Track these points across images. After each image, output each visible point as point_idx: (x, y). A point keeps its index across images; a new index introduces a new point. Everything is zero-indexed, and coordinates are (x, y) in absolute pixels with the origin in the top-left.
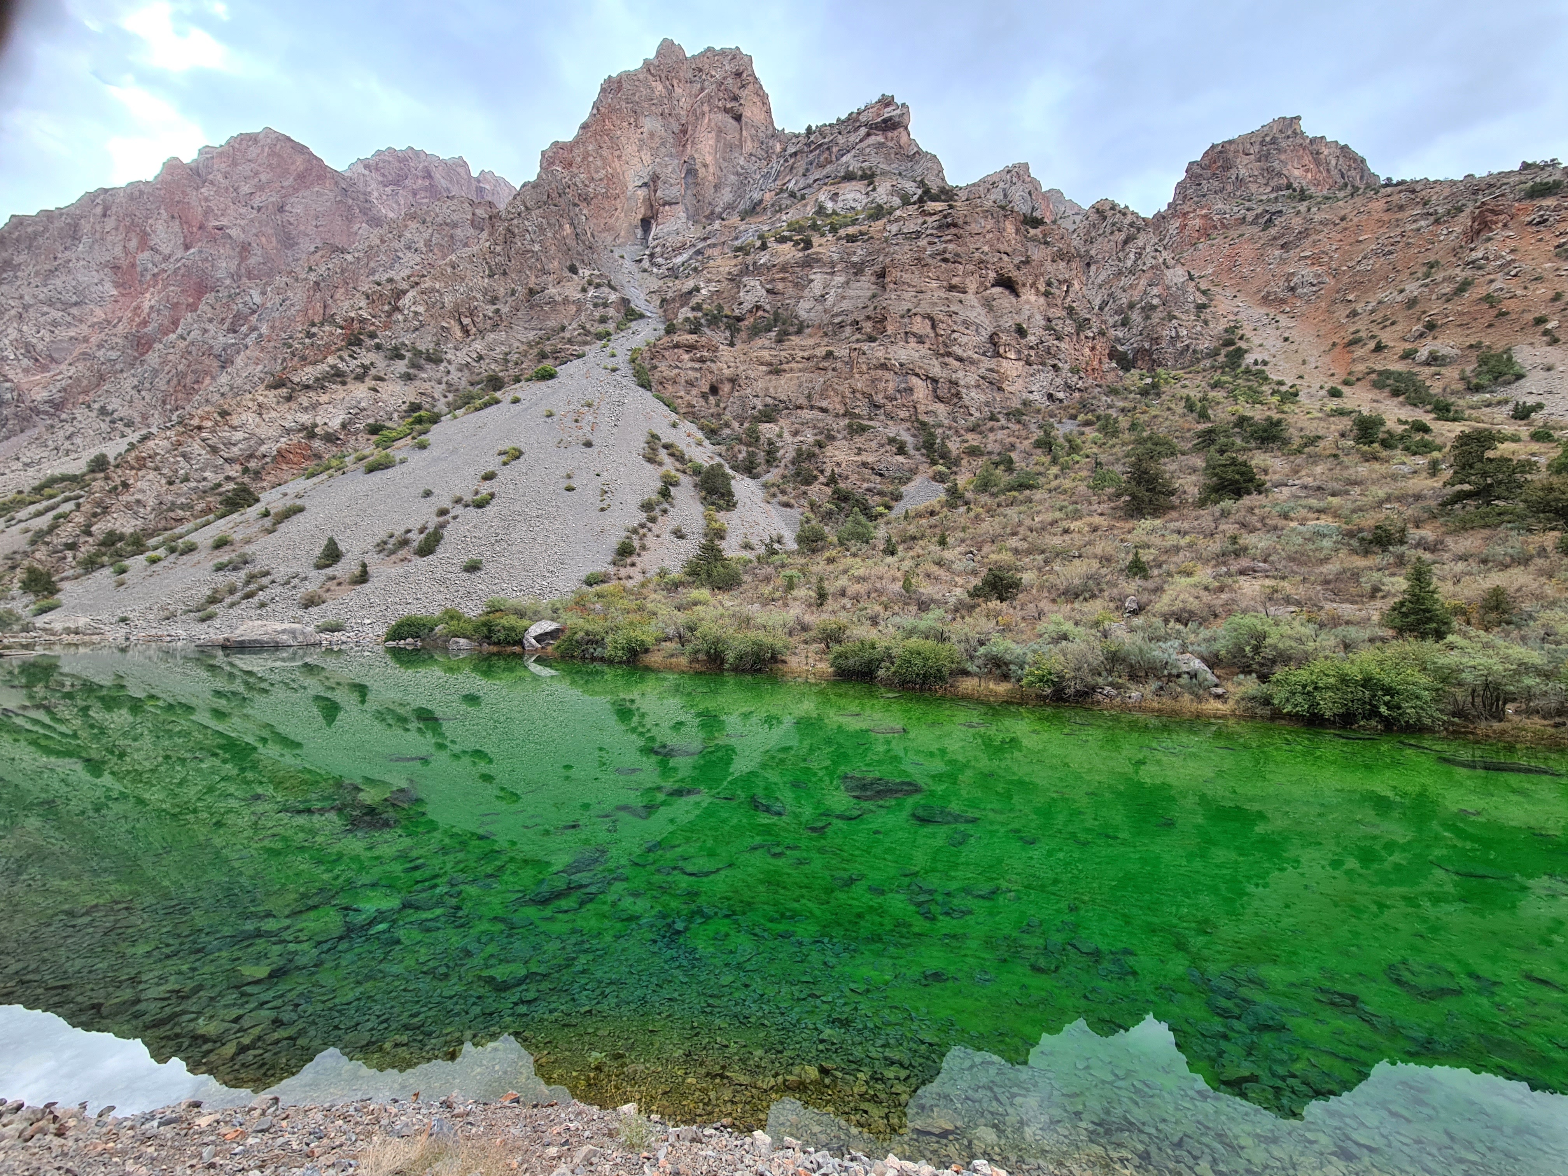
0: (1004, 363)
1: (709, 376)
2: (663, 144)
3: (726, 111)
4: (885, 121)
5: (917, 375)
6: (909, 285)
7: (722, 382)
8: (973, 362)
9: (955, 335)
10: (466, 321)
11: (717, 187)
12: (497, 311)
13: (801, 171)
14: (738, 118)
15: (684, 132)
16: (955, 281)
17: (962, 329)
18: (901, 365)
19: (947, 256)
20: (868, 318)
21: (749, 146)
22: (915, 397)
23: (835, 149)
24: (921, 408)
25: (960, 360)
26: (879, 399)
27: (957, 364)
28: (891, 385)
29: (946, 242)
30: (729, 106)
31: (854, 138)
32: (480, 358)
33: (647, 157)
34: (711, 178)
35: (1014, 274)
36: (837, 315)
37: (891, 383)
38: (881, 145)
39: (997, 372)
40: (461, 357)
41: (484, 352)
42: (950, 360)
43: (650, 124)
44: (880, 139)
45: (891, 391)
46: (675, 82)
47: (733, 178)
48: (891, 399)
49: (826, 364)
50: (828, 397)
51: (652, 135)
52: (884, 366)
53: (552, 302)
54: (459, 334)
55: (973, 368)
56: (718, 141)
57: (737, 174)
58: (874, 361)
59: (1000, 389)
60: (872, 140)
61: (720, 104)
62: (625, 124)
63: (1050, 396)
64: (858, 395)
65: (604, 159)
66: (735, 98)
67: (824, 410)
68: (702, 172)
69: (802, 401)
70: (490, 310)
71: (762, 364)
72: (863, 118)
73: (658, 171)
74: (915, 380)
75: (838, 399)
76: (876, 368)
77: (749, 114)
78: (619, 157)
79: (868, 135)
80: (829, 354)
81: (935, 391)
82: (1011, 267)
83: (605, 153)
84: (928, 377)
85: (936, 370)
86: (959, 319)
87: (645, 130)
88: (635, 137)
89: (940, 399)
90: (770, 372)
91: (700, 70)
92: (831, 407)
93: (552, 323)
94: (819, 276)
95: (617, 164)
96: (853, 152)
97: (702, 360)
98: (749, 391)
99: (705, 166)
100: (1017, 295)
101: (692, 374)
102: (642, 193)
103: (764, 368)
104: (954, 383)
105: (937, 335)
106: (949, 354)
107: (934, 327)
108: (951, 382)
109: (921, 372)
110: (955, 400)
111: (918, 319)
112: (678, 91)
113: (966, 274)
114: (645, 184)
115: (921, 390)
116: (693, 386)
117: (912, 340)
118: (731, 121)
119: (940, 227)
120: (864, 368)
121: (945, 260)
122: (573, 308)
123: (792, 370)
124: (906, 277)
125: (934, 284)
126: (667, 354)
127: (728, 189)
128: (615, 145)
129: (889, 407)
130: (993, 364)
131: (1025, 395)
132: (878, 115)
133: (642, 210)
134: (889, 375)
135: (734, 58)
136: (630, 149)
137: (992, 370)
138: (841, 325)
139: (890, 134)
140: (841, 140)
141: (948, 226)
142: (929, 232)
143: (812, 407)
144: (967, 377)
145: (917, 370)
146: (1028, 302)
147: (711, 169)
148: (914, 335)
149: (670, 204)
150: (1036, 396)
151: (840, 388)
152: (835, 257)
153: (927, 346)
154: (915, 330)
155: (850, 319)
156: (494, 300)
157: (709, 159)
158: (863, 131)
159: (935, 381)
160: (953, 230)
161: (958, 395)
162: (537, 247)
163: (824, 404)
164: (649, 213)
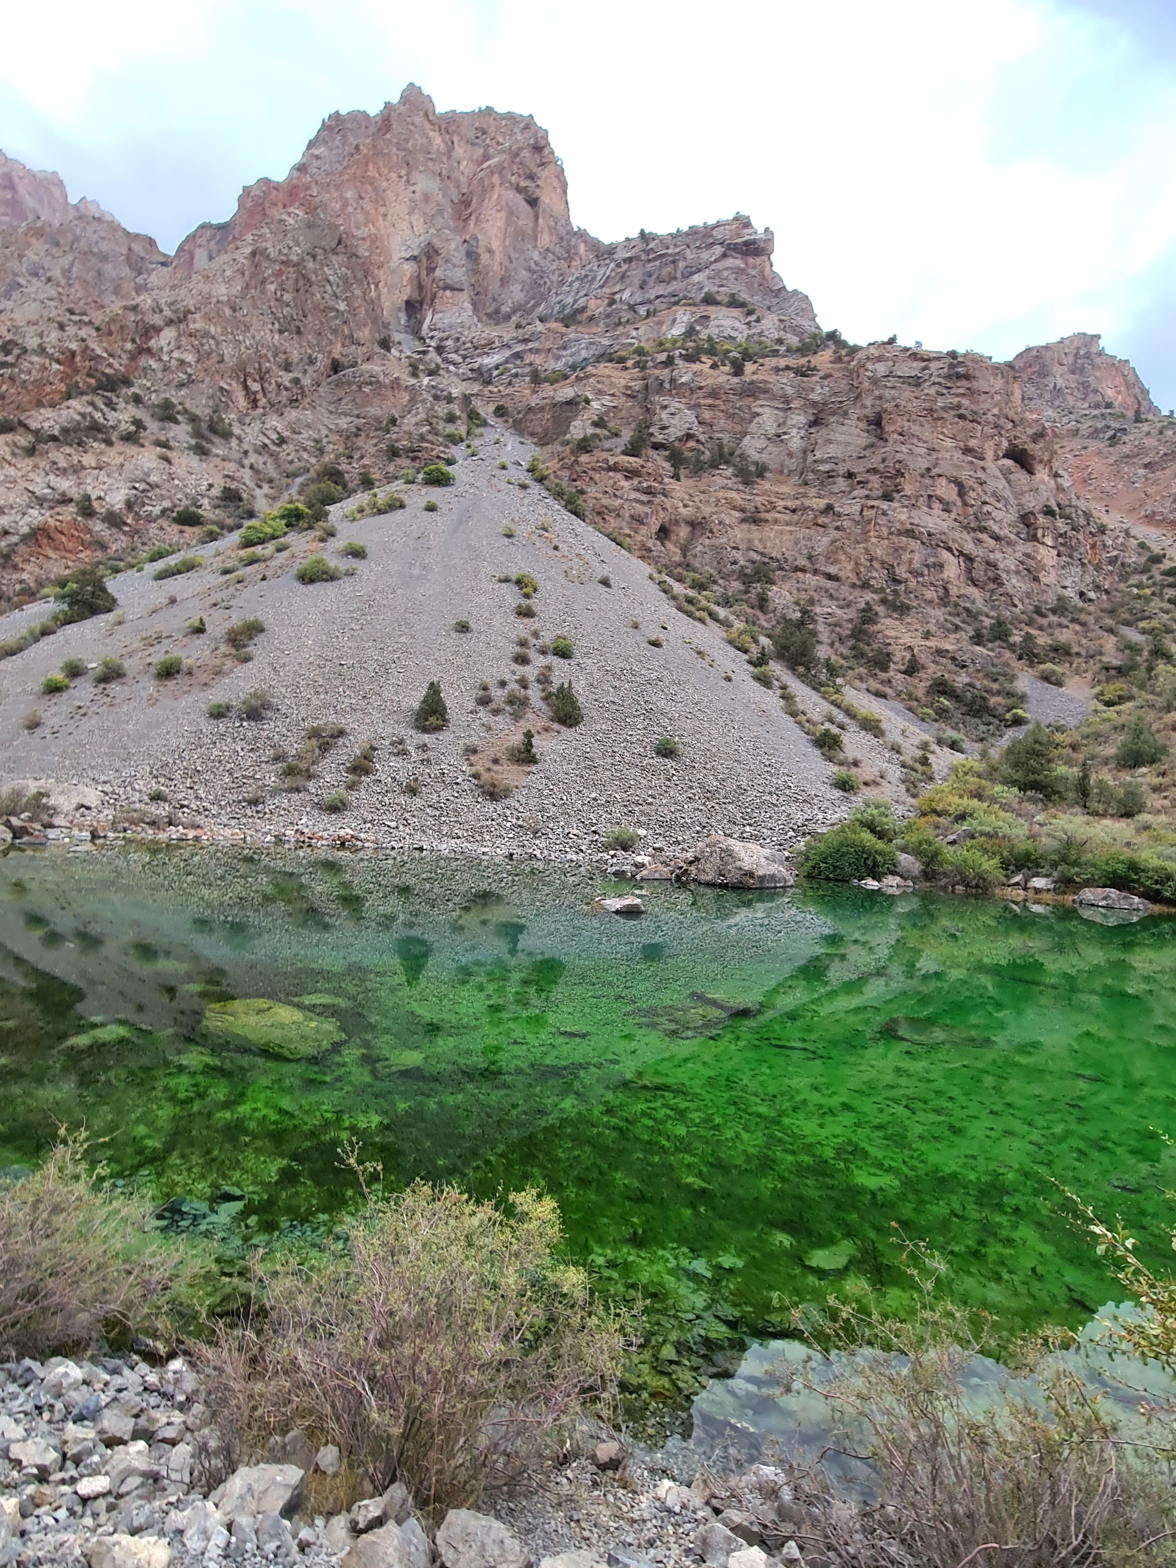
0: (1042, 549)
1: (662, 514)
2: (440, 212)
3: (519, 189)
4: (747, 243)
5: (949, 550)
6: (920, 439)
7: (677, 523)
8: (1009, 543)
9: (986, 508)
10: (255, 387)
11: (504, 281)
12: (296, 381)
13: (637, 282)
14: (533, 202)
15: (467, 204)
16: (972, 443)
17: (992, 500)
18: (930, 535)
19: (962, 411)
20: (874, 471)
21: (545, 240)
22: (945, 575)
23: (681, 264)
24: (953, 591)
25: (997, 538)
26: (901, 572)
27: (992, 542)
28: (917, 557)
29: (958, 395)
30: (523, 184)
31: (705, 255)
32: (282, 441)
33: (419, 223)
34: (496, 268)
35: (1029, 446)
36: (822, 461)
37: (917, 554)
38: (739, 271)
39: (1034, 558)
40: (252, 435)
41: (286, 434)
42: (984, 536)
43: (424, 183)
44: (739, 263)
45: (916, 565)
46: (456, 139)
47: (524, 274)
48: (917, 574)
49: (826, 520)
50: (836, 562)
51: (427, 198)
52: (910, 533)
53: (373, 381)
54: (242, 403)
55: (1009, 550)
56: (508, 222)
57: (529, 269)
58: (898, 525)
59: (1036, 579)
60: (729, 262)
61: (513, 179)
62: (394, 175)
63: (1082, 594)
64: (876, 565)
65: (367, 214)
66: (531, 177)
67: (830, 577)
68: (485, 258)
69: (802, 562)
70: (286, 378)
71: (734, 508)
72: (718, 234)
73: (438, 244)
74: (946, 554)
75: (850, 566)
76: (900, 533)
77: (547, 201)
78: (385, 216)
79: (724, 255)
80: (829, 508)
81: (969, 571)
82: (1025, 438)
83: (368, 206)
84: (961, 553)
85: (970, 547)
86: (989, 490)
87: (417, 188)
88: (405, 196)
89: (974, 583)
90: (744, 520)
91: (484, 132)
92: (841, 574)
93: (374, 411)
94: (766, 410)
95: (380, 223)
96: (707, 272)
97: (649, 491)
98: (723, 540)
99: (490, 251)
100: (1031, 472)
101: (640, 509)
102: (409, 268)
103: (737, 514)
104: (992, 565)
105: (965, 504)
106: (983, 529)
107: (962, 494)
108: (988, 563)
109: (954, 546)
110: (992, 586)
111: (943, 481)
112: (459, 150)
113: (985, 437)
114: (414, 258)
115: (953, 569)
116: (641, 522)
117: (936, 505)
118: (524, 203)
119: (948, 377)
120: (885, 531)
121: (961, 417)
122: (406, 397)
123: (776, 521)
124: (915, 429)
125: (949, 443)
126: (597, 477)
127: (518, 287)
128: (379, 198)
129: (912, 584)
130: (1028, 547)
131: (1060, 591)
132: (738, 236)
133: (408, 290)
134: (915, 545)
135: (527, 127)
136: (398, 208)
137: (1028, 555)
138: (830, 475)
139: (751, 260)
140: (690, 255)
141: (959, 376)
142: (933, 379)
143: (816, 572)
144: (1007, 560)
145: (951, 544)
146: (1042, 482)
147: (498, 257)
148: (940, 500)
149: (453, 289)
150: (1070, 593)
151: (854, 553)
152: (789, 391)
153: (953, 515)
154: (938, 493)
155: (842, 469)
156: (287, 367)
157: (496, 245)
158: (718, 250)
159: (969, 559)
160: (964, 383)
161: (996, 580)
162: (342, 306)
163: (833, 570)
164: (416, 296)
